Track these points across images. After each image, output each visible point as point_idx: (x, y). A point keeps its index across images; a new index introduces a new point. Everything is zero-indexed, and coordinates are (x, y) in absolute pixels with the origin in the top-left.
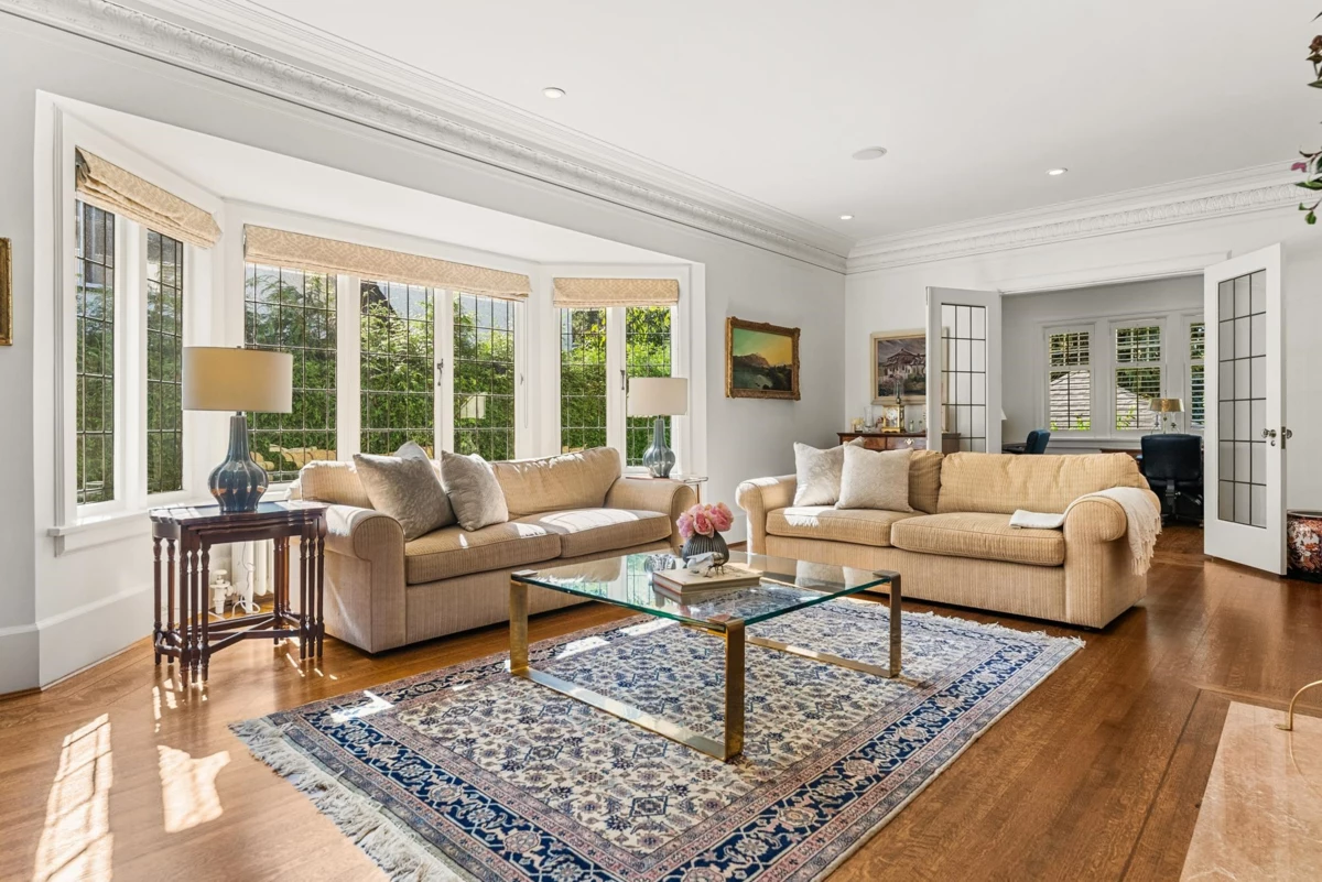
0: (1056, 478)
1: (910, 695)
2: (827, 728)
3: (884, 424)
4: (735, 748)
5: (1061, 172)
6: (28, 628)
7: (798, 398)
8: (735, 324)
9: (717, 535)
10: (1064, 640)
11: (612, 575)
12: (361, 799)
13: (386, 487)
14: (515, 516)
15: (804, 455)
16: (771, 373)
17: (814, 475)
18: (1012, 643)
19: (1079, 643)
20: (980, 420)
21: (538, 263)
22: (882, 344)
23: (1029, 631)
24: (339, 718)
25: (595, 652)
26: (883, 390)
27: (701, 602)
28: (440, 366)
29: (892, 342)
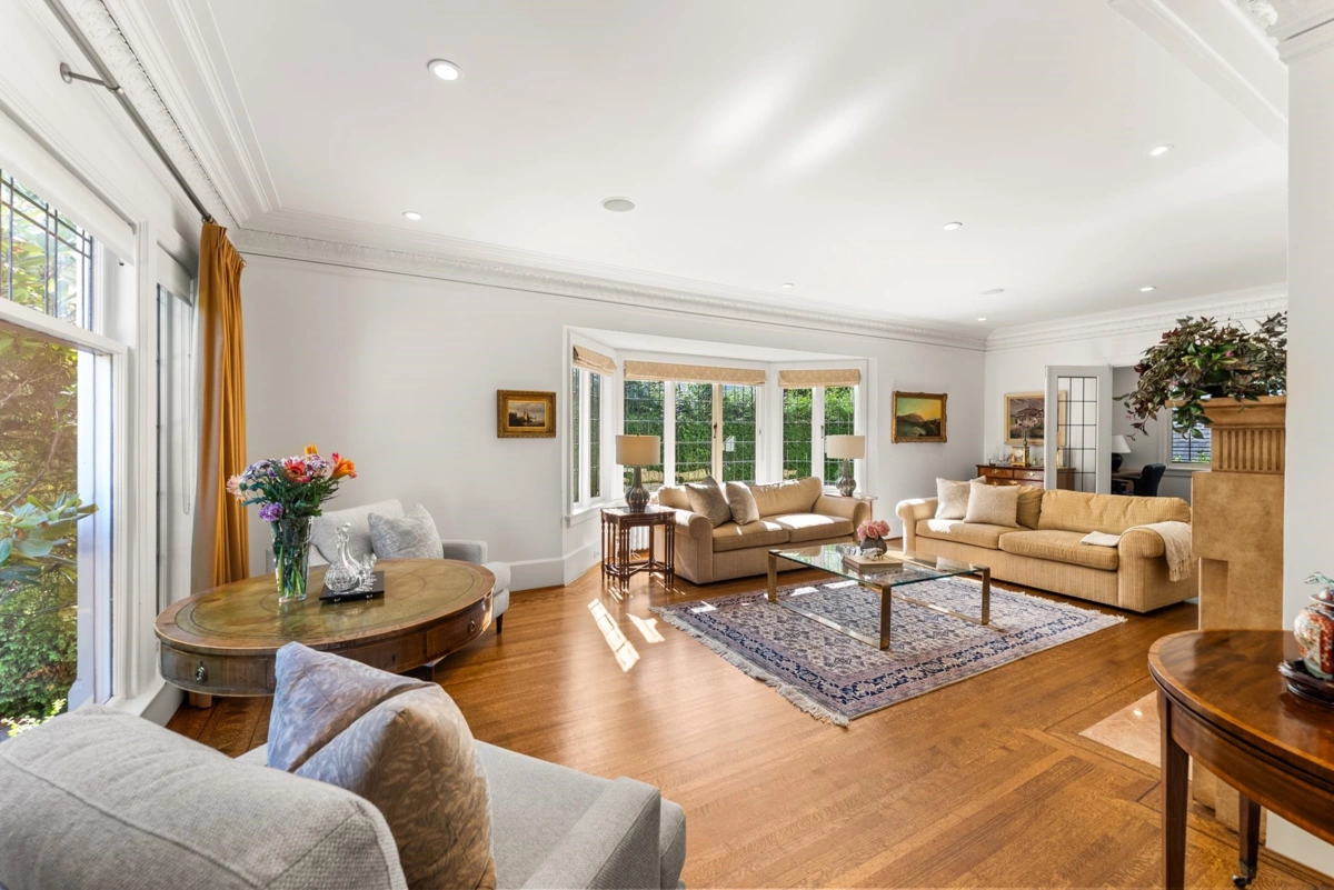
0: (1124, 513)
1: (991, 634)
2: (938, 643)
3: (1013, 459)
4: (886, 645)
5: (1151, 289)
6: (558, 559)
7: (945, 441)
8: (898, 395)
9: (880, 537)
10: (1111, 617)
11: (816, 553)
12: (717, 642)
13: (700, 501)
14: (762, 516)
15: (943, 487)
16: (925, 425)
17: (949, 500)
18: (1071, 615)
19: (1121, 619)
20: (1092, 461)
21: (770, 362)
22: (1013, 402)
23: (1088, 609)
24: (696, 611)
25: (811, 594)
26: (1014, 435)
27: (871, 574)
28: (715, 427)
29: (1021, 400)
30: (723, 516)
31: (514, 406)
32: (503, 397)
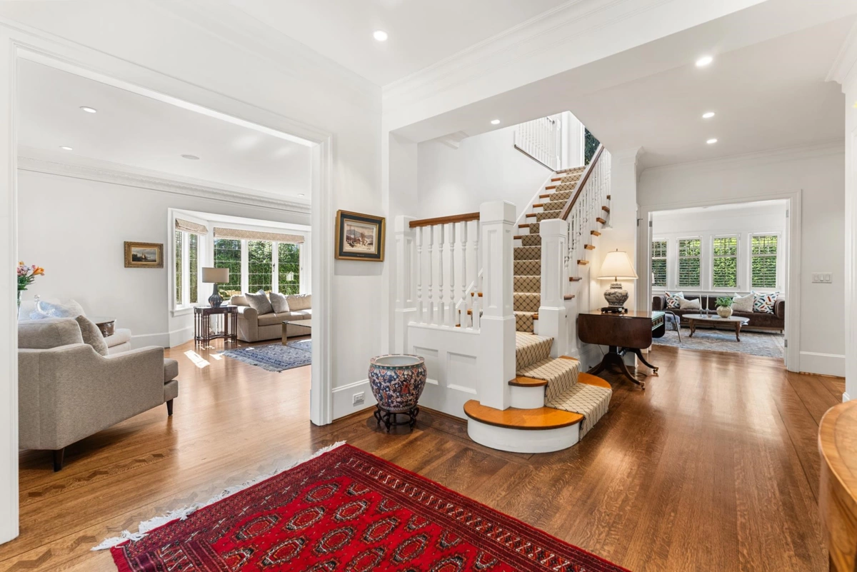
6: (167, 334)
13: (253, 301)
21: (308, 232)
30: (266, 308)
31: (135, 250)
32: (128, 245)
